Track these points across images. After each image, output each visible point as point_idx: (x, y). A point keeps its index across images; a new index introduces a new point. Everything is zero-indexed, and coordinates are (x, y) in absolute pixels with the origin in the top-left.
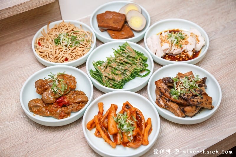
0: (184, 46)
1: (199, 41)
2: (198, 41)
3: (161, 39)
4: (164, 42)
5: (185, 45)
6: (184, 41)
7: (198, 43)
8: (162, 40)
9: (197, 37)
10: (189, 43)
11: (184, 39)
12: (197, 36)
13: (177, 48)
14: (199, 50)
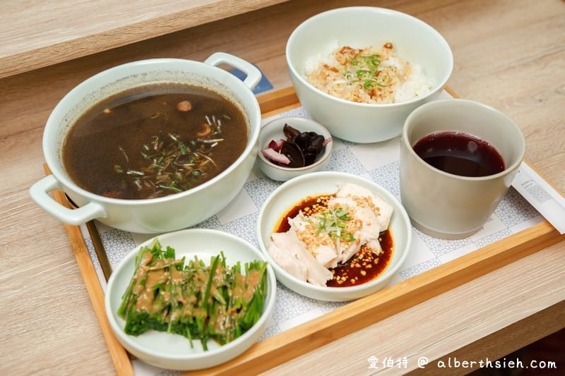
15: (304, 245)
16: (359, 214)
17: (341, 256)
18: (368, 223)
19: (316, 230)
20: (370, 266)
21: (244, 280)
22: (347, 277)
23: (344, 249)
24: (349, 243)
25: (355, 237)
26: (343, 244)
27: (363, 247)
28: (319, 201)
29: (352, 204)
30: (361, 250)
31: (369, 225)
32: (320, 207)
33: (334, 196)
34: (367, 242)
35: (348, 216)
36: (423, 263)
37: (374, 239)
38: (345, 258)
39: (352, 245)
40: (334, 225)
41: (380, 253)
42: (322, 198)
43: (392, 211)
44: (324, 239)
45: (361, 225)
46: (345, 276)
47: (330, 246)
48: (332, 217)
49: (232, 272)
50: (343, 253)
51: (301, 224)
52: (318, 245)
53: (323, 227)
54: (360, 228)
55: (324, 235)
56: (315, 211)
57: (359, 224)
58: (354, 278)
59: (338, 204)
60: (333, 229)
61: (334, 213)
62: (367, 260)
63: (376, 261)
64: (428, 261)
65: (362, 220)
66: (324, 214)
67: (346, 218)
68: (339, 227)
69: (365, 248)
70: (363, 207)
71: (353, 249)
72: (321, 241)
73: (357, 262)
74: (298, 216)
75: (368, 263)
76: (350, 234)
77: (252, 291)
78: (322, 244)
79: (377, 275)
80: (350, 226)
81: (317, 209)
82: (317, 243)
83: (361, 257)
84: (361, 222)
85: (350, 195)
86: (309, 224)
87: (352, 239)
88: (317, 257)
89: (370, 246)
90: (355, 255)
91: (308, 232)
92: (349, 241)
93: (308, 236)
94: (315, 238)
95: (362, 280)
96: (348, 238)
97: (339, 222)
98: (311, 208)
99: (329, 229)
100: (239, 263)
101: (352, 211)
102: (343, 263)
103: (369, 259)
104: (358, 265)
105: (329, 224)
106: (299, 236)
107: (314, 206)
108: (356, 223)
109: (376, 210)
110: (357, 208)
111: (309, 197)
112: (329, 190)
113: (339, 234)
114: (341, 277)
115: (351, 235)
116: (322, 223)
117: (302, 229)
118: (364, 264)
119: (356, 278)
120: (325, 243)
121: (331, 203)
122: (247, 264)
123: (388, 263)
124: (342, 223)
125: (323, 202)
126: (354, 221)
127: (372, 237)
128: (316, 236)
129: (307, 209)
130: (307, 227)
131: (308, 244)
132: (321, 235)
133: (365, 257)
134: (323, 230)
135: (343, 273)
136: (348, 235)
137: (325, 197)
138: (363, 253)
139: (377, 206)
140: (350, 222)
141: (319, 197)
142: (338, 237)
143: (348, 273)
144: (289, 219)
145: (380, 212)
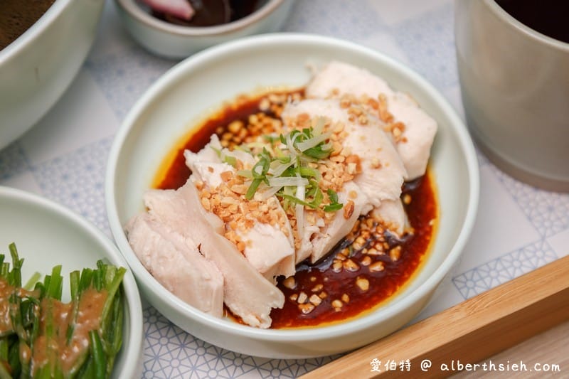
0: (353, 195)
1: (401, 127)
2: (396, 131)
3: (216, 211)
4: (241, 224)
5: (351, 187)
6: (332, 167)
7: (405, 140)
8: (225, 213)
9: (376, 107)
10: (365, 166)
11: (329, 158)
12: (374, 104)
13: (321, 223)
14: (422, 172)
15: (216, 222)
16: (355, 142)
17: (306, 247)
18: (375, 162)
19: (248, 184)
20: (378, 267)
21: (64, 315)
22: (323, 295)
23: (316, 229)
24: (328, 215)
25: (343, 198)
26: (311, 218)
27: (362, 218)
28: (264, 106)
29: (338, 116)
30: (359, 228)
31: (378, 167)
32: (267, 120)
33: (302, 93)
34: (374, 207)
35: (324, 148)
36: (510, 254)
37: (389, 201)
38: (319, 249)
39: (333, 218)
40: (290, 171)
41: (406, 234)
42: (274, 99)
43: (433, 132)
44: (264, 208)
45: (358, 168)
46: (318, 293)
47: (277, 226)
48: (287, 151)
49: (37, 295)
50: (312, 238)
51: (211, 170)
52: (249, 223)
53: (262, 179)
54: (356, 176)
55: (266, 199)
56: (254, 130)
57: (352, 167)
58: (340, 298)
59: (304, 118)
60: (287, 182)
61: (290, 142)
62: (373, 252)
63: (395, 255)
64: (521, 250)
65: (361, 155)
66: (271, 141)
67: (320, 153)
68: (303, 177)
69: (370, 222)
70: (364, 124)
71: (337, 227)
72: (256, 213)
73: (347, 258)
74: (208, 147)
75: (375, 259)
76: (329, 192)
77: (80, 345)
78: (260, 220)
79: (394, 290)
80: (332, 173)
81: (260, 126)
82: (249, 217)
83: (359, 244)
84: (358, 162)
85: (335, 92)
86: (230, 168)
87: (334, 206)
88: (248, 250)
89: (381, 215)
90: (343, 240)
91: (226, 191)
92: (327, 209)
93: (227, 200)
94: (242, 205)
95: (359, 303)
96: (324, 202)
97: (302, 164)
98: (246, 123)
99: (277, 183)
100: (57, 270)
101: (337, 134)
102: (314, 261)
103: (377, 251)
104: (351, 266)
105: (276, 169)
106: (205, 200)
107: (253, 119)
108: (345, 163)
109: (396, 130)
110: (349, 127)
111: (242, 97)
112: (291, 80)
113: (301, 194)
114: (310, 294)
115: (332, 194)
116: (259, 170)
117: (215, 181)
118: (366, 262)
119: (346, 298)
120: (266, 219)
121: (291, 112)
122: (77, 272)
123: (422, 258)
124: (311, 167)
125: (274, 108)
126: (341, 159)
127: (384, 195)
128: (246, 201)
129: (236, 126)
130: (225, 176)
131: (226, 220)
132: (258, 197)
133: (368, 246)
134: (263, 185)
135: (314, 284)
136: (325, 195)
137: (278, 94)
138: (365, 234)
139: (399, 118)
140: (332, 164)
141: (266, 97)
142: (298, 201)
143: (325, 285)
144: (188, 154)
145: (407, 134)
